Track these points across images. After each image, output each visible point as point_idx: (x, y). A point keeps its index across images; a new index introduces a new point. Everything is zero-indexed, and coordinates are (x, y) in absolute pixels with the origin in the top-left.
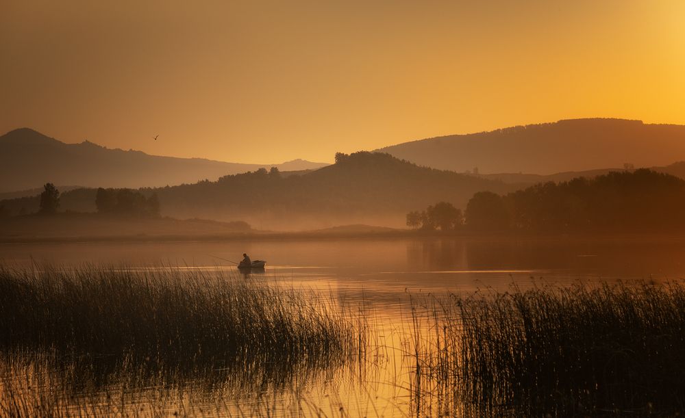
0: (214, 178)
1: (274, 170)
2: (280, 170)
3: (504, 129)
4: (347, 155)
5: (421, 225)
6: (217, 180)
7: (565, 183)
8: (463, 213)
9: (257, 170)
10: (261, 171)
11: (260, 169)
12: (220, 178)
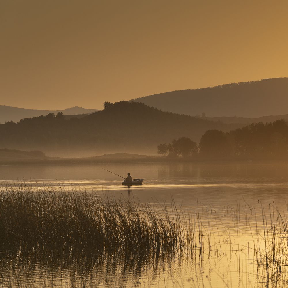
0: (16, 120)
1: (60, 114)
2: (64, 114)
3: (223, 86)
4: (112, 103)
5: (168, 154)
6: (19, 121)
7: (270, 124)
8: (198, 145)
9: (47, 114)
10: (51, 115)
11: (50, 114)
12: (21, 120)
